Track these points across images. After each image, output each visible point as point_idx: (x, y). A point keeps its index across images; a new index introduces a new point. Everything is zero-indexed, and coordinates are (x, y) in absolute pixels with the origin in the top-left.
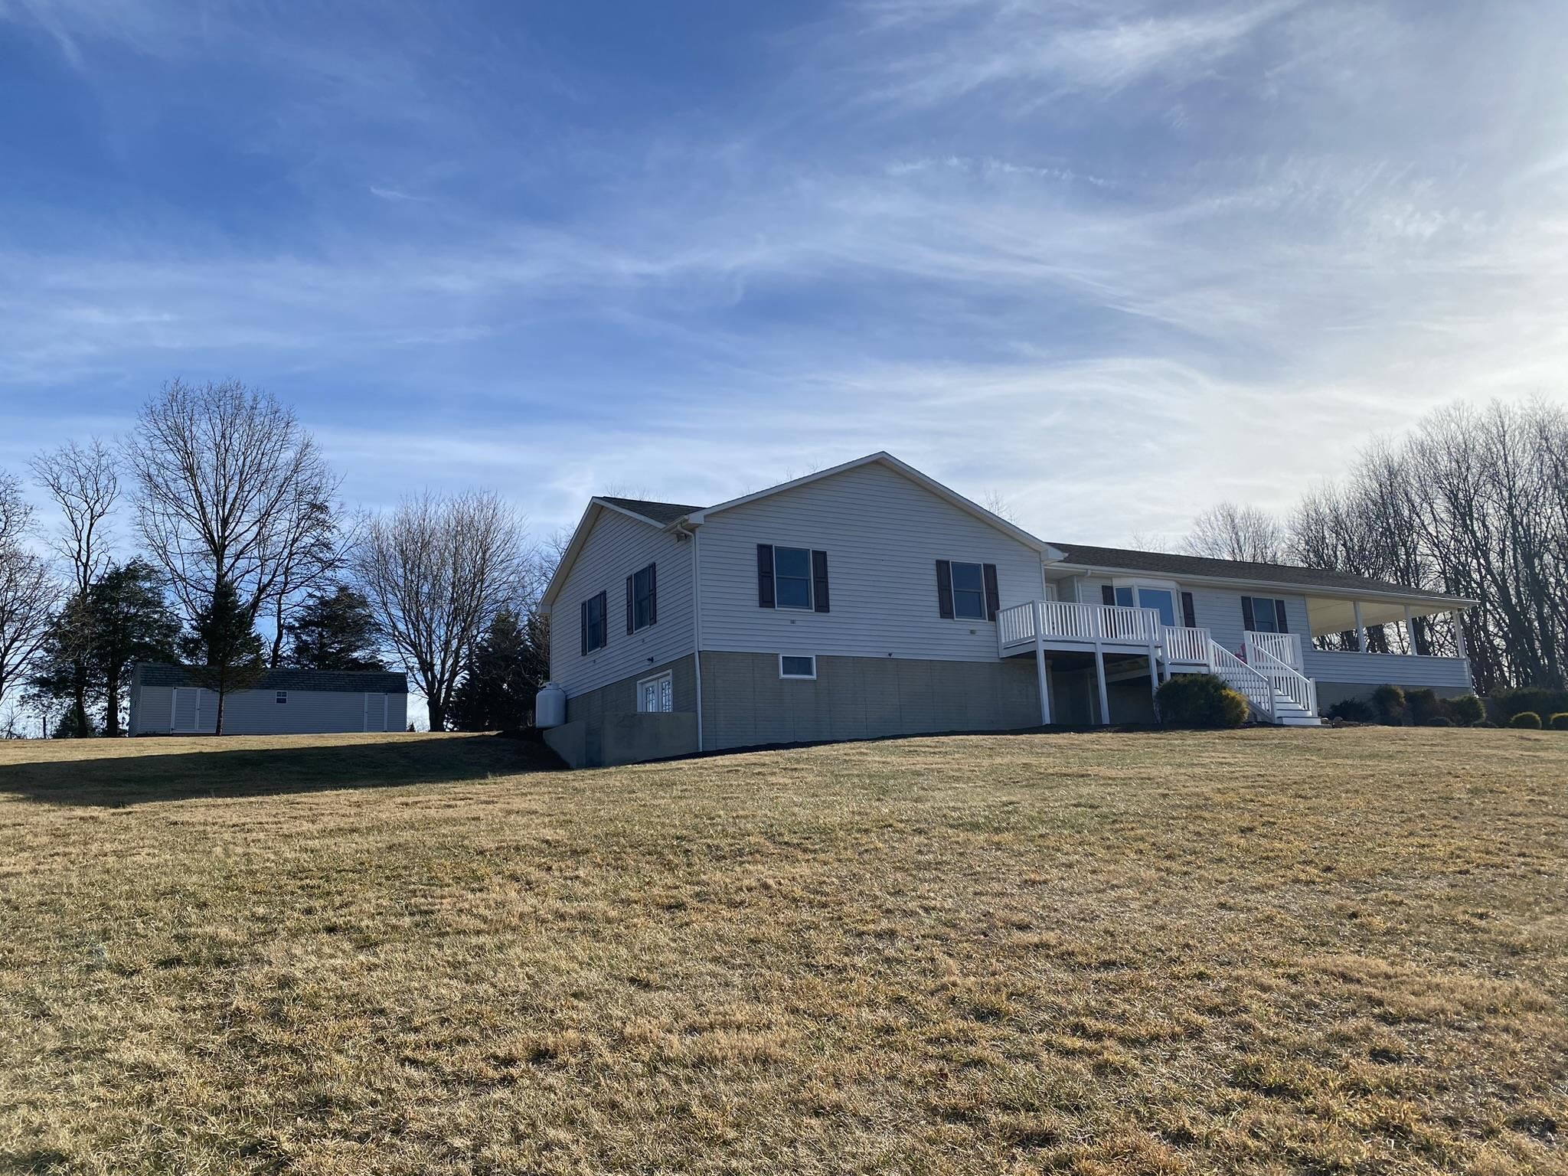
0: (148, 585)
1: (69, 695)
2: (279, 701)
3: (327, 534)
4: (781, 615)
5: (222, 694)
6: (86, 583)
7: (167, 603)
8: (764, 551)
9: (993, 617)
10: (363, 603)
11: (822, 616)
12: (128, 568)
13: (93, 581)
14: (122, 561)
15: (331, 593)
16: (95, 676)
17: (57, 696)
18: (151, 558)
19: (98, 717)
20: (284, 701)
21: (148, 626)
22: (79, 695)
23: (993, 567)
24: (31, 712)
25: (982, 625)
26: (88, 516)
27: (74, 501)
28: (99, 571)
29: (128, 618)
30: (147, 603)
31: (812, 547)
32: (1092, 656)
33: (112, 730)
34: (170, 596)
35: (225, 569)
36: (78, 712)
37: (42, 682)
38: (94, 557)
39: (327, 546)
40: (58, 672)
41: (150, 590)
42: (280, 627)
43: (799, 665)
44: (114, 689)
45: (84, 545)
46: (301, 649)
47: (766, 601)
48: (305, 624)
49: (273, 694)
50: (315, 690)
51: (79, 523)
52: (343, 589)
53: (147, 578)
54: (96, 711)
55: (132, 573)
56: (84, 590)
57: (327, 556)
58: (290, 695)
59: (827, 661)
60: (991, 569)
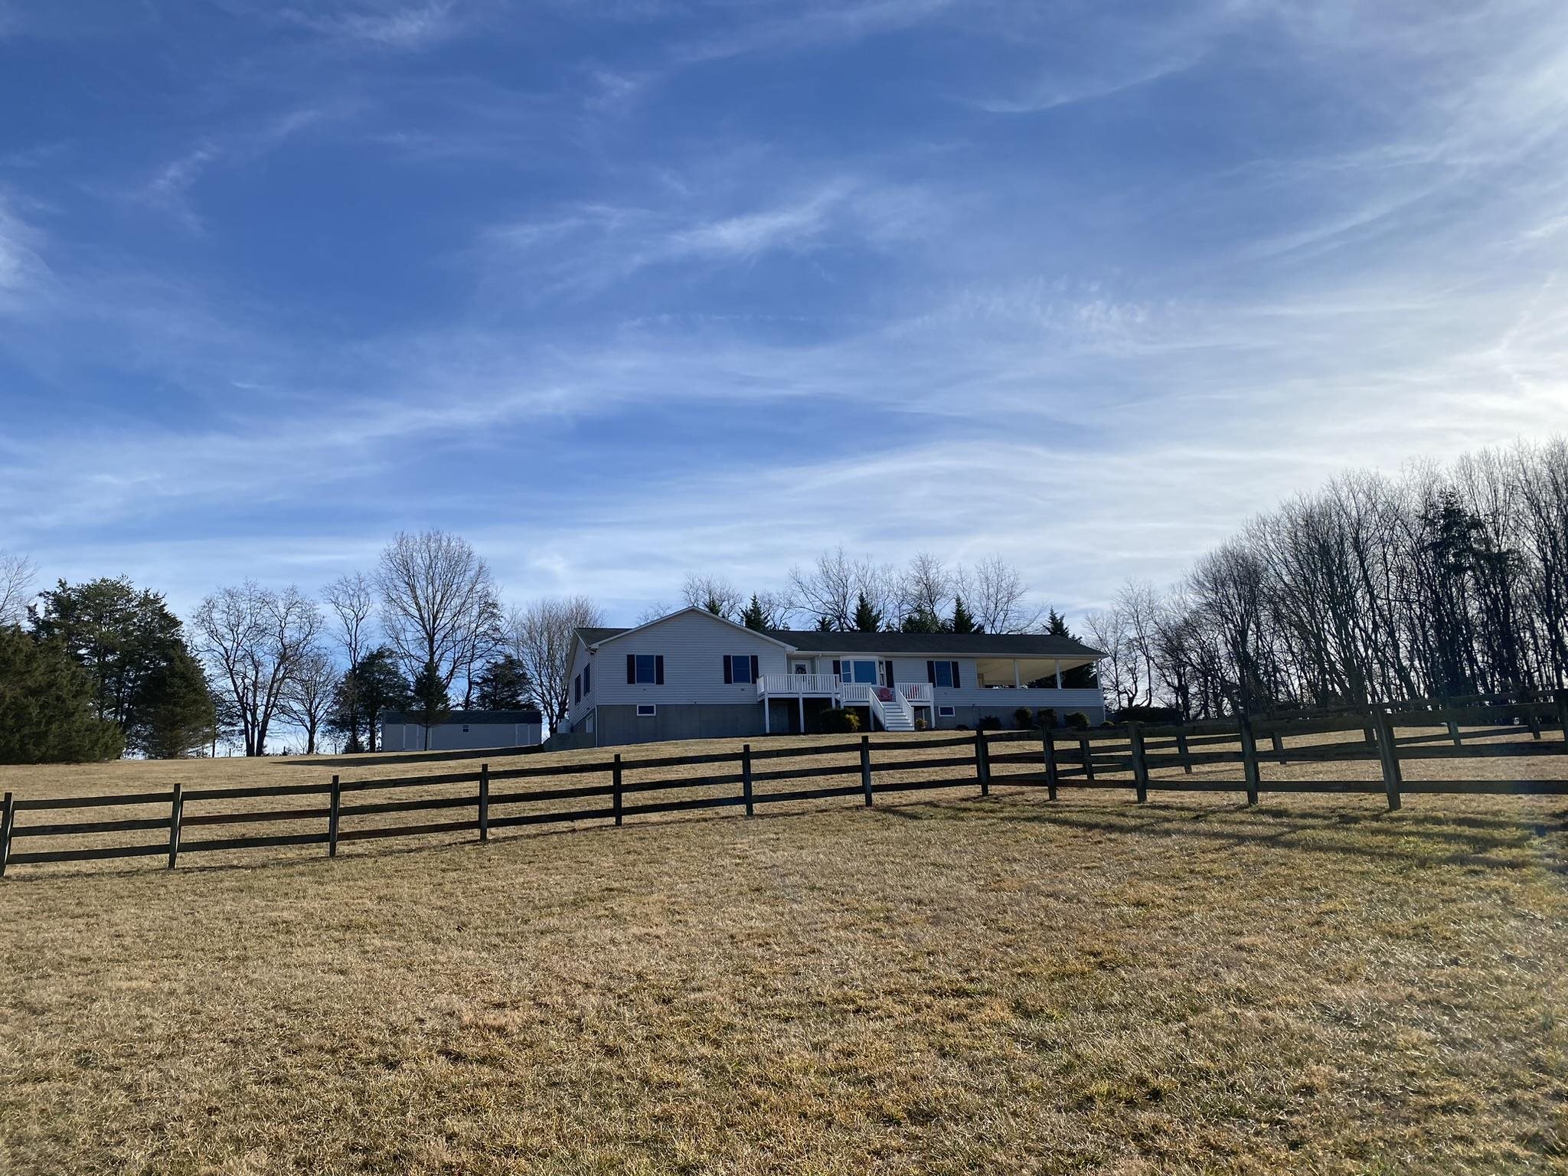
0: (389, 661)
1: (348, 730)
2: (464, 730)
3: (498, 623)
4: (638, 687)
5: (427, 728)
6: (355, 661)
7: (401, 671)
8: (630, 658)
9: (754, 682)
10: (521, 666)
11: (659, 686)
12: (378, 652)
13: (359, 660)
14: (375, 649)
15: (501, 660)
16: (363, 718)
17: (342, 731)
18: (390, 644)
19: (365, 743)
20: (467, 730)
21: (392, 687)
22: (354, 731)
23: (756, 657)
24: (329, 742)
25: (747, 686)
26: (354, 622)
27: (346, 611)
28: (363, 653)
29: (380, 681)
30: (389, 672)
31: (655, 654)
32: (797, 699)
33: (372, 749)
34: (402, 669)
35: (435, 649)
36: (354, 739)
37: (331, 722)
38: (359, 644)
39: (496, 629)
40: (342, 716)
41: (391, 663)
42: (470, 683)
43: (647, 709)
44: (373, 725)
45: (353, 637)
46: (483, 697)
47: (631, 680)
48: (485, 680)
49: (461, 727)
50: (486, 723)
51: (350, 626)
52: (508, 657)
53: (390, 656)
54: (364, 739)
55: (380, 654)
56: (354, 666)
57: (497, 636)
58: (471, 726)
59: (662, 708)
60: (755, 659)
